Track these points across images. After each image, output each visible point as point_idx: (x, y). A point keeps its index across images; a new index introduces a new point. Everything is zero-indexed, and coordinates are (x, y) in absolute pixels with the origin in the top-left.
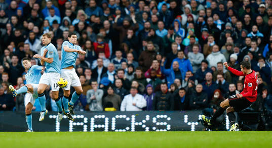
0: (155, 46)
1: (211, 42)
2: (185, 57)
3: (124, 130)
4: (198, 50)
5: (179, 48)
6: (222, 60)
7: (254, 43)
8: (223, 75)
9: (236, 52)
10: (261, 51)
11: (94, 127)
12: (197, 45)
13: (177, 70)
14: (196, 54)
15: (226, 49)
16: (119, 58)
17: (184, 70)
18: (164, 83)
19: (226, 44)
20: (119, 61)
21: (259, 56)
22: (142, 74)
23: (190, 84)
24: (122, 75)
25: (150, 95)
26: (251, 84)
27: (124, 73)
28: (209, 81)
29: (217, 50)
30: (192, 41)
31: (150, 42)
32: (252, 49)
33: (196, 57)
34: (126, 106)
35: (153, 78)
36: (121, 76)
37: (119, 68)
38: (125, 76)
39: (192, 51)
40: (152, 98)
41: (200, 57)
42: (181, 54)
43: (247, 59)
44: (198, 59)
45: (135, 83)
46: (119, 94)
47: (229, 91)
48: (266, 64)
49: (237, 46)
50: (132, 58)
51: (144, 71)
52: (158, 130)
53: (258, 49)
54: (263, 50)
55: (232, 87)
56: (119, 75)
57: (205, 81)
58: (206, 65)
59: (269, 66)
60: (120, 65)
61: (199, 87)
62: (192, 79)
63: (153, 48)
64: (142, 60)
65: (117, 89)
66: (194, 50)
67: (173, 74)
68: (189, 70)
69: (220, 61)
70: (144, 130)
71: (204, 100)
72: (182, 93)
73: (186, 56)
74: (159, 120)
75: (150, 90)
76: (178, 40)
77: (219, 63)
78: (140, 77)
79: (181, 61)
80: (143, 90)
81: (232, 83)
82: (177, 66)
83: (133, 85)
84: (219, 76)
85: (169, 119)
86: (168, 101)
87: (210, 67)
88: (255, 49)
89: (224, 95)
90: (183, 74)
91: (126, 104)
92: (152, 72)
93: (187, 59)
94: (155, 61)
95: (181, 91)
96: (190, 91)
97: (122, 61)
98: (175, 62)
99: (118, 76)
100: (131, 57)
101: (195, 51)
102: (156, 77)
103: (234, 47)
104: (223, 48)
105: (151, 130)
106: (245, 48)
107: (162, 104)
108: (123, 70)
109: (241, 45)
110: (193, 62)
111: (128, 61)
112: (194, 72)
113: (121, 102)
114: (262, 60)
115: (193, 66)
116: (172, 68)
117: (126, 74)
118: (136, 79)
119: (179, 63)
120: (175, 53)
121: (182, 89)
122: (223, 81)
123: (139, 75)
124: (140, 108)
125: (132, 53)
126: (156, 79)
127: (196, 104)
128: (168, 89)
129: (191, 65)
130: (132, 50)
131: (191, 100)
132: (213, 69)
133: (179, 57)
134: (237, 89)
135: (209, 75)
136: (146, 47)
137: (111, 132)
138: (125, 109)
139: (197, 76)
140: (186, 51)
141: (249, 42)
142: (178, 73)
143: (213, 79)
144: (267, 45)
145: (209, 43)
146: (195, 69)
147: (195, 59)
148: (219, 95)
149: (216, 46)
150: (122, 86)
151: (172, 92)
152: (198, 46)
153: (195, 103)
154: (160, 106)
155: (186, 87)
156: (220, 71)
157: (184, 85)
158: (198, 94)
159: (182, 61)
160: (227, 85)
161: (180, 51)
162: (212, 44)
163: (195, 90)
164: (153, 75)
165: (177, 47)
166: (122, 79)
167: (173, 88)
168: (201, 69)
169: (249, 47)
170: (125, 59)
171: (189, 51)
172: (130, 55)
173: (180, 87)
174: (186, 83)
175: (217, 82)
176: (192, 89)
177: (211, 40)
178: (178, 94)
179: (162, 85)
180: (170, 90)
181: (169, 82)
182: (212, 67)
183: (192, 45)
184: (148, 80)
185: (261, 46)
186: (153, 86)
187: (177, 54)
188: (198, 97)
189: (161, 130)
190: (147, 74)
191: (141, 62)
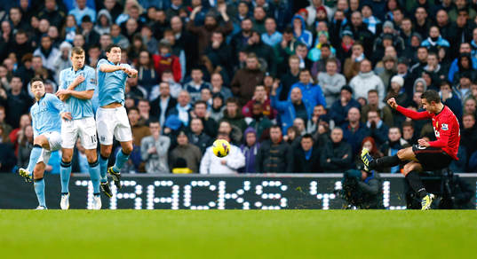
0: (260, 62)
1: (358, 55)
2: (312, 81)
3: (206, 208)
4: (335, 68)
5: (302, 65)
6: (377, 87)
7: (432, 57)
8: (379, 111)
9: (402, 73)
10: (444, 70)
11: (154, 203)
12: (332, 60)
13: (299, 103)
14: (331, 75)
15: (385, 66)
16: (197, 82)
17: (311, 103)
18: (275, 126)
19: (384, 59)
20: (198, 87)
21: (442, 80)
22: (237, 111)
23: (321, 128)
24: (203, 111)
25: (251, 147)
26: (447, 126)
27: (206, 108)
28: (354, 122)
29: (368, 68)
30: (325, 53)
31: (252, 54)
32: (429, 68)
33: (331, 81)
34: (209, 165)
35: (256, 117)
36: (201, 113)
37: (196, 99)
38: (208, 114)
39: (324, 70)
40: (255, 152)
41: (339, 81)
42: (305, 77)
43: (420, 84)
44: (336, 84)
45: (225, 126)
46: (198, 144)
47: (389, 140)
48: (453, 92)
49: (404, 63)
50: (220, 82)
51: (241, 105)
52: (264, 208)
53: (439, 67)
54: (448, 69)
55: (394, 133)
56: (198, 111)
57: (348, 122)
58: (349, 95)
59: (459, 97)
60: (199, 95)
61: (337, 134)
62: (325, 118)
63: (257, 66)
64: (238, 85)
65: (194, 136)
66: (328, 68)
67: (291, 109)
68: (318, 104)
69: (373, 87)
70: (240, 206)
71: (346, 156)
72: (307, 144)
73: (315, 78)
74: (267, 190)
75: (251, 138)
76: (300, 52)
77: (371, 91)
78: (235, 114)
79: (306, 89)
80: (238, 137)
81: (394, 126)
82: (300, 96)
83: (222, 129)
84: (371, 114)
85: (284, 188)
86: (283, 156)
87: (356, 98)
88: (435, 67)
89: (381, 146)
90: (309, 110)
91: (210, 161)
92: (256, 106)
93: (315, 84)
94: (260, 88)
95: (304, 140)
96: (321, 141)
97: (203, 87)
98: (295, 90)
99: (195, 114)
100: (218, 80)
101: (331, 70)
102: (261, 115)
103: (399, 63)
104: (379, 65)
105: (252, 207)
106: (417, 65)
107: (273, 162)
108: (205, 102)
109: (410, 60)
110: (327, 90)
111: (213, 87)
112: (328, 106)
113: (201, 159)
114: (447, 86)
115: (326, 96)
116: (289, 100)
117: (210, 109)
118: (227, 118)
119: (302, 92)
120: (296, 74)
121: (307, 136)
122: (379, 123)
123: (232, 111)
124: (233, 169)
125: (220, 73)
126: (261, 119)
127: (331, 162)
128: (282, 135)
129: (323, 95)
130: (219, 68)
131: (323, 156)
132: (360, 101)
133: (301, 82)
134: (402, 137)
135: (354, 112)
136: (245, 63)
137: (184, 210)
138: (208, 170)
139: (334, 114)
140: (314, 70)
141: (424, 55)
142: (300, 108)
143: (360, 120)
144: (456, 60)
145: (353, 56)
146: (329, 101)
147: (330, 84)
148: (371, 147)
149: (366, 63)
150: (203, 131)
151: (290, 141)
152: (336, 62)
153: (329, 160)
154: (269, 165)
155: (314, 133)
156: (374, 105)
157: (310, 129)
158: (336, 145)
159: (308, 87)
160: (385, 130)
161: (303, 70)
162: (360, 58)
163: (330, 138)
164: (256, 112)
165: (299, 62)
166: (203, 119)
167: (292, 134)
168: (340, 102)
169: (424, 63)
170: (207, 84)
171: (319, 71)
172: (216, 77)
173: (303, 133)
174: (314, 126)
175: (369, 125)
176: (326, 137)
177: (357, 51)
178: (300, 146)
179: (272, 130)
180: (286, 138)
181: (284, 125)
182: (360, 98)
183: (324, 60)
184: (249, 120)
185: (445, 63)
186: (256, 130)
187: (299, 75)
188: (336, 151)
189: (271, 208)
190: (246, 110)
191: (236, 89)
